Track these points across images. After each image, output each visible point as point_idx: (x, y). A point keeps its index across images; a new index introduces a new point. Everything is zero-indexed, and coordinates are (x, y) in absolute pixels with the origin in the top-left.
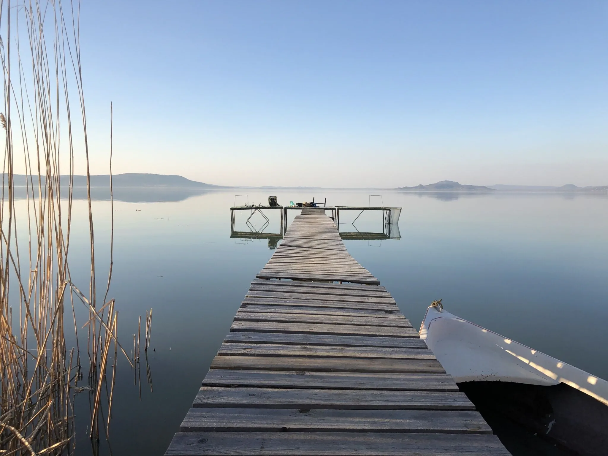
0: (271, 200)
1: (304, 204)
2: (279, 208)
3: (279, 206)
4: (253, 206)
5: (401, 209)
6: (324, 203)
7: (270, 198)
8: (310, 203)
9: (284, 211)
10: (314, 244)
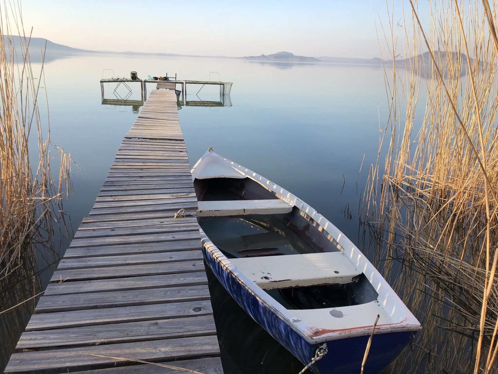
0: (133, 75)
1: (159, 78)
2: (140, 81)
3: (139, 79)
4: (118, 79)
5: (232, 84)
6: (175, 77)
7: (132, 73)
8: (164, 77)
9: (144, 83)
10: (160, 116)
